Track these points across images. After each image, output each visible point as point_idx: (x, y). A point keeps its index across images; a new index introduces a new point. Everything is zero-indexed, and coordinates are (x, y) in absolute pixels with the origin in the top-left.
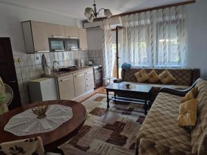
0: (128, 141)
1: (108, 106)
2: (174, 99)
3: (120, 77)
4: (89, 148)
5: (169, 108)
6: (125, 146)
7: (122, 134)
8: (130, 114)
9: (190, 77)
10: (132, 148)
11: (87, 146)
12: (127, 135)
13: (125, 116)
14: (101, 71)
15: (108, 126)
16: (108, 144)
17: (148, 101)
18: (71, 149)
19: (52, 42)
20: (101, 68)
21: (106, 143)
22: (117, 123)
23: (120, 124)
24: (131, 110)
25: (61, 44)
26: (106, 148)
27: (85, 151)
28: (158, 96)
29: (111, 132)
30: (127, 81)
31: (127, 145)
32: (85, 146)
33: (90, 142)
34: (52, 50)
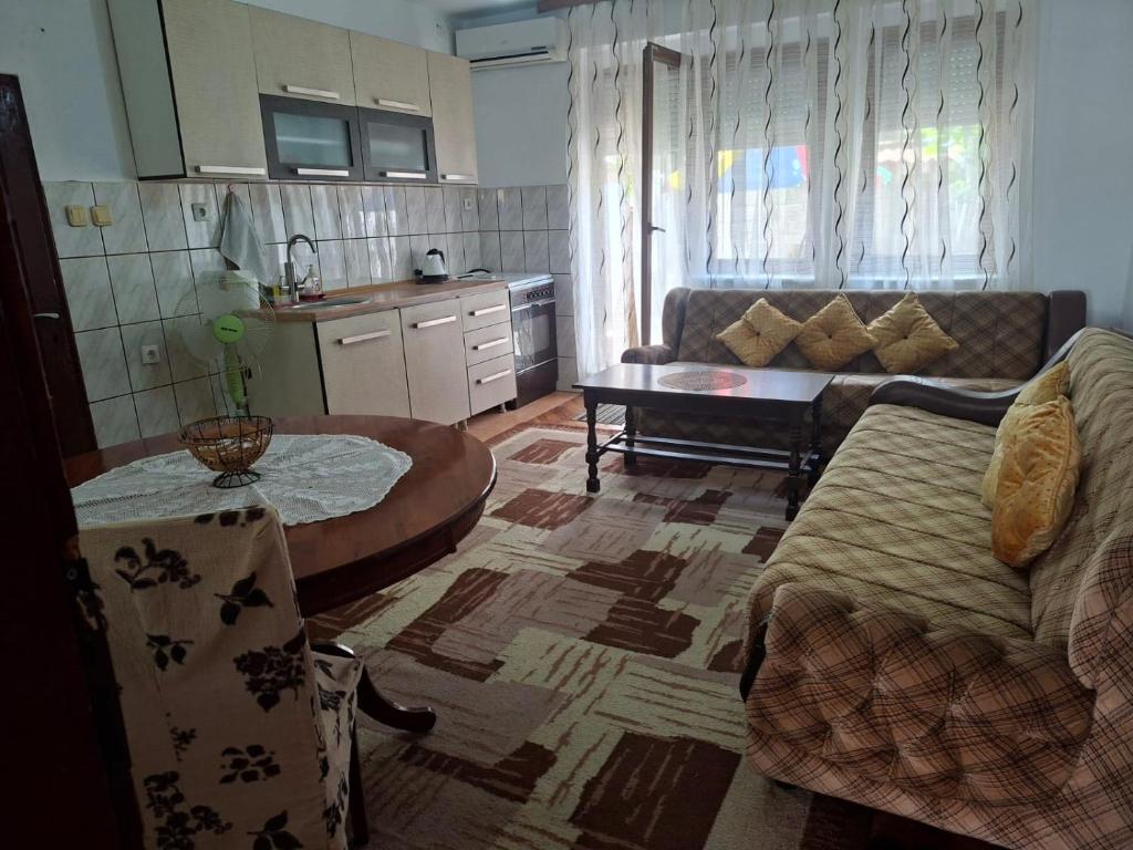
0: (698, 635)
1: (593, 485)
2: (948, 434)
3: (657, 339)
4: (497, 665)
5: (919, 471)
6: (683, 658)
7: (667, 604)
8: (709, 520)
9: (1035, 333)
10: (719, 663)
11: (487, 659)
12: (692, 611)
13: (684, 529)
14: (550, 311)
15: (593, 573)
16: (598, 648)
17: (805, 457)
18: (407, 675)
19: (280, 121)
20: (548, 290)
21: (585, 645)
22: (642, 558)
23: (654, 564)
24: (714, 500)
25: (331, 140)
26: (587, 665)
27: (481, 677)
28: (862, 422)
29: (614, 596)
30: (693, 358)
31: (697, 655)
32: (475, 656)
33: (504, 643)
34: (284, 171)
